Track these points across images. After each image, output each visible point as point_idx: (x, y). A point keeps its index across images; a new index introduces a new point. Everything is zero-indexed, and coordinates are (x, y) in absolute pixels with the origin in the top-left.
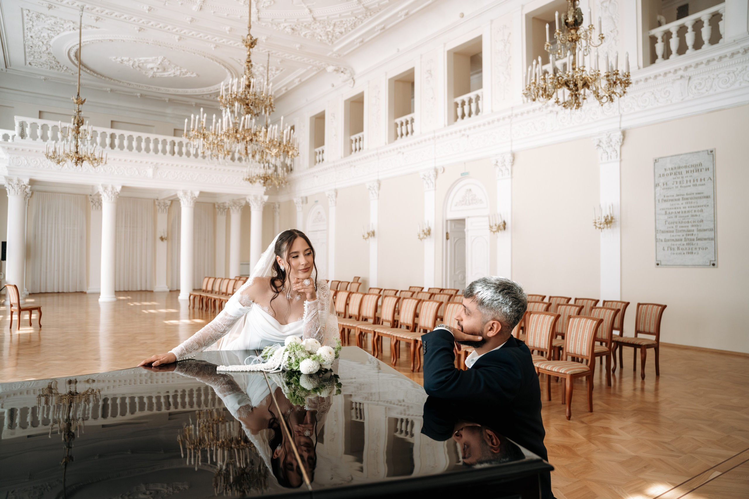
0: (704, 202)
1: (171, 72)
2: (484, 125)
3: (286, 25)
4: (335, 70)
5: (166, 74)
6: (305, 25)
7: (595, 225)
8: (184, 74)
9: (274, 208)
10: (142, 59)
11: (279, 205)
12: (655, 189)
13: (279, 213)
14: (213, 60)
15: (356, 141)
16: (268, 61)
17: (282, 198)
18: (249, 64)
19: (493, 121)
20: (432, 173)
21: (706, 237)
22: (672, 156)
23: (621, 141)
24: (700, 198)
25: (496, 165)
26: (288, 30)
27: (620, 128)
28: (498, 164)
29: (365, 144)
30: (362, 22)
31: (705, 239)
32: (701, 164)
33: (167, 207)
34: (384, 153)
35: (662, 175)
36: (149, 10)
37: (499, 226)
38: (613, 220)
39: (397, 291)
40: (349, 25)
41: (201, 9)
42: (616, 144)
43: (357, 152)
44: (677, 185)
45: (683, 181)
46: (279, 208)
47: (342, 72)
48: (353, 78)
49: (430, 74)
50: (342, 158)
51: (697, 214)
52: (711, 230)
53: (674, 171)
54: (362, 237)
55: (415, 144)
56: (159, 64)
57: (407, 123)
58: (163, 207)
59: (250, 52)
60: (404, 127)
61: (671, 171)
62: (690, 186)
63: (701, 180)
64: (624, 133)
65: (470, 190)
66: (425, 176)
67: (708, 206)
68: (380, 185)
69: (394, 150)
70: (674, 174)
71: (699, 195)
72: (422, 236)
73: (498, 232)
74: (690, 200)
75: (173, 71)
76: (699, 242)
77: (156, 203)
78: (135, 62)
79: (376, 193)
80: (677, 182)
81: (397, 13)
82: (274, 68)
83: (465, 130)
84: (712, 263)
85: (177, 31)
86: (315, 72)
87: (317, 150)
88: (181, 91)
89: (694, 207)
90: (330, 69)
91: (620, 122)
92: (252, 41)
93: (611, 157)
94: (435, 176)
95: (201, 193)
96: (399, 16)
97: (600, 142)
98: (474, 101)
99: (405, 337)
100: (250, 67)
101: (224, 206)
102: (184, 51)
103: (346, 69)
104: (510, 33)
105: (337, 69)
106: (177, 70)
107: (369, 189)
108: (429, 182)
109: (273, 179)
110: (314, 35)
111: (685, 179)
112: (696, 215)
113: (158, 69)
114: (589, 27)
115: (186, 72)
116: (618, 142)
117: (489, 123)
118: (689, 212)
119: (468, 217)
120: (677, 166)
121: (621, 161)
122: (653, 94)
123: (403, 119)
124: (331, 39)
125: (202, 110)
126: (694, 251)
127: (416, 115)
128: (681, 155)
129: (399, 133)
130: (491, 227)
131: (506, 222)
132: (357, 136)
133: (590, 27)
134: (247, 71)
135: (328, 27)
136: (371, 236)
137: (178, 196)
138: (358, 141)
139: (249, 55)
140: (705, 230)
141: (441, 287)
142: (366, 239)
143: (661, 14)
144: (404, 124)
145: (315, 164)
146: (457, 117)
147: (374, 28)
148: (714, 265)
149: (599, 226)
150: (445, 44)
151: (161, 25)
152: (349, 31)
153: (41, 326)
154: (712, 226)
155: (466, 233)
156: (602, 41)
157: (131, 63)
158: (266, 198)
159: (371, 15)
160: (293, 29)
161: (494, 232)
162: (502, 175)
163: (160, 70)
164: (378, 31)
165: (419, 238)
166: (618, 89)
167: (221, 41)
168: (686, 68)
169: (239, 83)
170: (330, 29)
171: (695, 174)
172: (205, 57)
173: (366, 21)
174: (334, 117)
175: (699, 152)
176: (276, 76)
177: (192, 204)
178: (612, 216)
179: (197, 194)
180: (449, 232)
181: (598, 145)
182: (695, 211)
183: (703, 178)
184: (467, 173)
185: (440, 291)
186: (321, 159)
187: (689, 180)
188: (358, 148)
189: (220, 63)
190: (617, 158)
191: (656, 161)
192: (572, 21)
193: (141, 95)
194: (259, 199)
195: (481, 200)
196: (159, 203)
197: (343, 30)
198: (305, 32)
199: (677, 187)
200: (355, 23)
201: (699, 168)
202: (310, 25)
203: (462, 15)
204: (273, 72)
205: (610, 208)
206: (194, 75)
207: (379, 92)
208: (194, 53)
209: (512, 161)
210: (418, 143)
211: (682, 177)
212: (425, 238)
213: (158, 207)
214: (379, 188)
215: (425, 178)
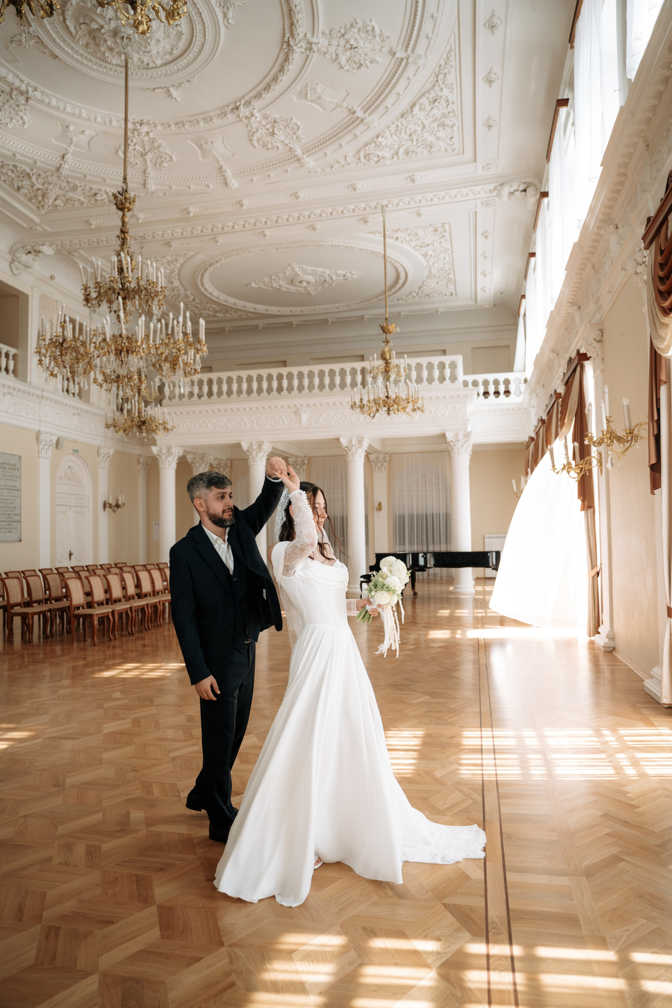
0: (16, 493)
24: (15, 490)
31: (16, 521)
44: (4, 478)
52: (19, 515)
53: (3, 466)
62: (10, 480)
67: (18, 497)
74: (10, 491)
76: (14, 524)
80: (4, 475)
89: (12, 496)
111: (8, 474)
112: (13, 503)
120: (5, 462)
126: (12, 530)
128: (7, 454)
140: (16, 515)
148: (21, 540)
154: (20, 512)
171: (13, 471)
175: (14, 455)
182: (12, 500)
183: (16, 475)
201: (15, 467)
211: (6, 472)
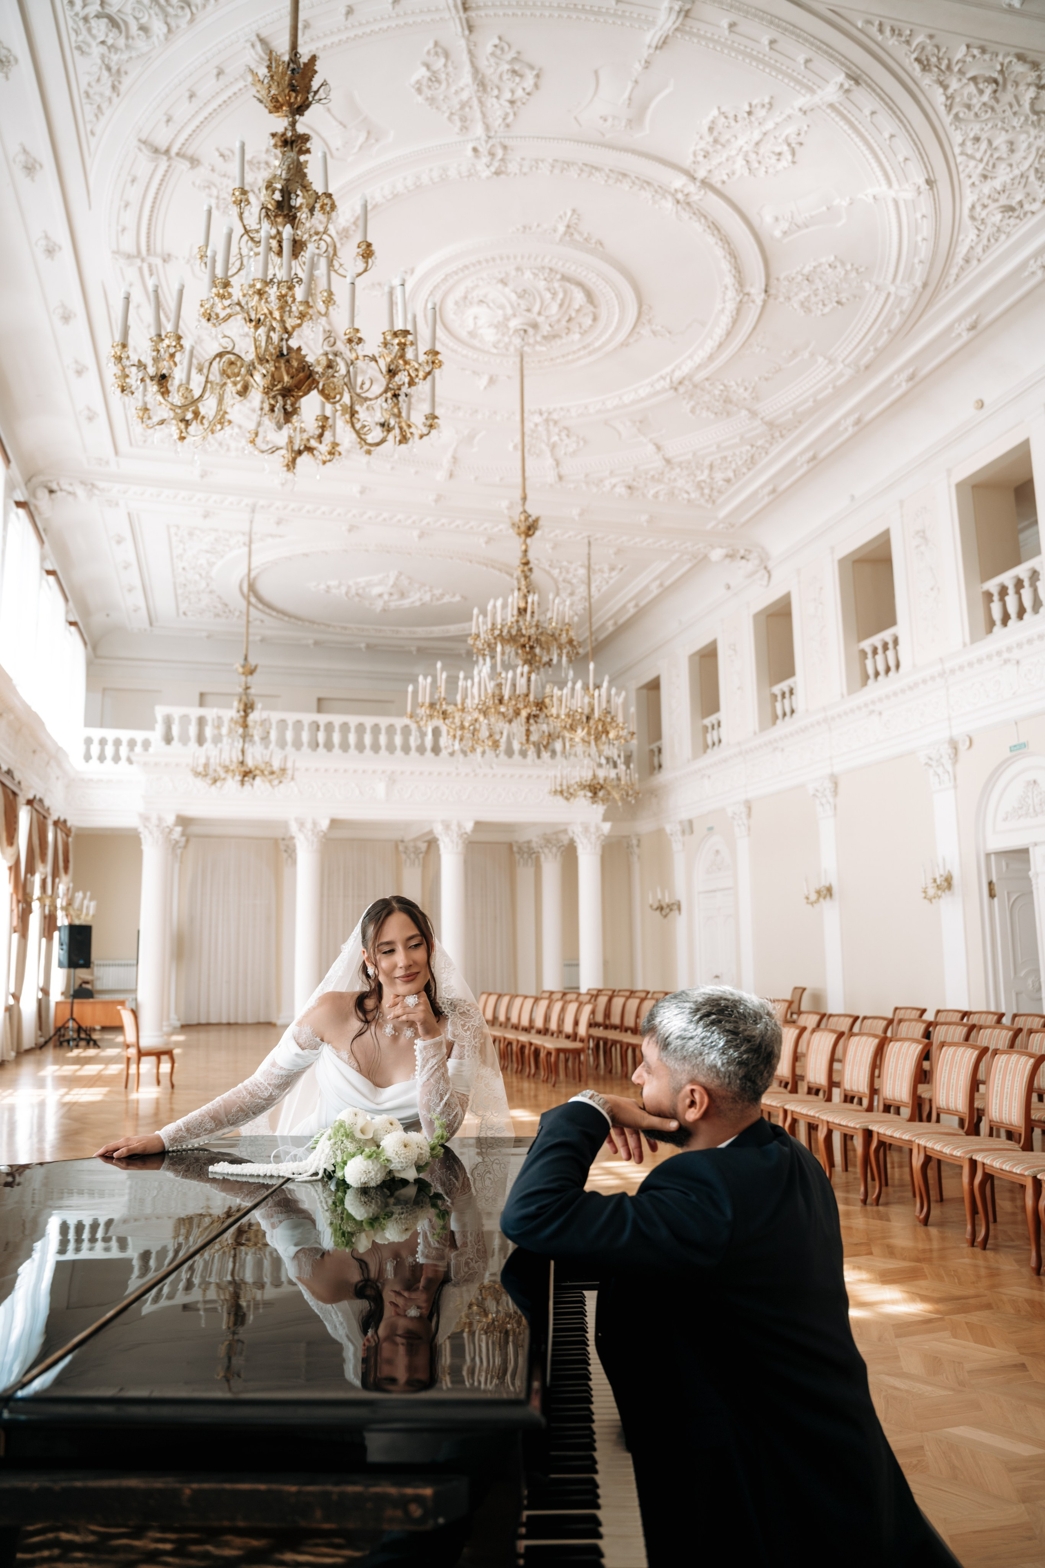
1: (415, 599)
3: (614, 480)
4: (727, 556)
5: (406, 603)
6: (653, 477)
8: (438, 599)
9: (629, 846)
10: (362, 580)
11: (639, 841)
13: (639, 857)
14: (486, 565)
15: (783, 695)
16: (589, 554)
17: (644, 826)
18: (526, 568)
20: (946, 750)
26: (621, 490)
29: (800, 701)
30: (767, 453)
33: (421, 856)
34: (839, 716)
36: (362, 492)
39: (857, 1018)
40: (740, 463)
41: (451, 475)
43: (787, 718)
46: (638, 846)
47: (742, 558)
48: (766, 568)
49: (924, 538)
50: (755, 733)
54: (805, 901)
55: (904, 691)
56: (393, 586)
57: (885, 647)
58: (412, 856)
59: (527, 546)
60: (880, 658)
65: (1036, 782)
66: (930, 759)
68: (836, 784)
69: (859, 708)
72: (931, 892)
75: (418, 595)
77: (401, 848)
78: (349, 587)
79: (829, 802)
81: (837, 423)
82: (606, 568)
83: (1009, 649)
85: (414, 522)
86: (688, 566)
87: (708, 721)
88: (437, 631)
90: (716, 554)
92: (528, 524)
94: (953, 756)
95: (478, 824)
96: (841, 428)
98: (1026, 583)
99: (844, 1123)
100: (528, 574)
101: (530, 848)
102: (431, 556)
103: (750, 552)
105: (731, 552)
106: (425, 592)
107: (814, 795)
108: (940, 770)
109: (609, 788)
110: (673, 494)
113: (391, 594)
115: (442, 595)
119: (1036, 844)
123: (876, 640)
124: (710, 496)
125: (439, 665)
127: (901, 629)
129: (871, 671)
132: (784, 686)
134: (523, 582)
135: (699, 473)
136: (825, 898)
137: (435, 831)
138: (787, 695)
139: (526, 551)
141: (966, 1008)
142: (812, 904)
144: (880, 651)
145: (705, 752)
146: (991, 624)
147: (794, 460)
150: (949, 471)
151: (385, 515)
152: (744, 474)
153: (173, 1086)
155: (1034, 882)
157: (343, 590)
158: (607, 827)
159: (782, 436)
160: (630, 487)
163: (395, 597)
164: (802, 465)
165: (926, 897)
167: (496, 529)
169: (504, 606)
170: (703, 476)
172: (471, 562)
173: (774, 451)
174: (735, 650)
176: (611, 582)
177: (460, 848)
179: (469, 826)
180: (994, 880)
184: (1024, 745)
185: (962, 1019)
186: (716, 740)
188: (788, 710)
189: (500, 570)
193: (368, 647)
194: (592, 829)
196: (406, 848)
197: (730, 474)
198: (656, 490)
200: (752, 457)
202: (662, 473)
203: (981, 404)
204: (606, 575)
206: (457, 598)
207: (821, 588)
208: (451, 558)
210: (911, 688)
212: (940, 897)
213: (404, 856)
214: (835, 792)
215: (930, 762)
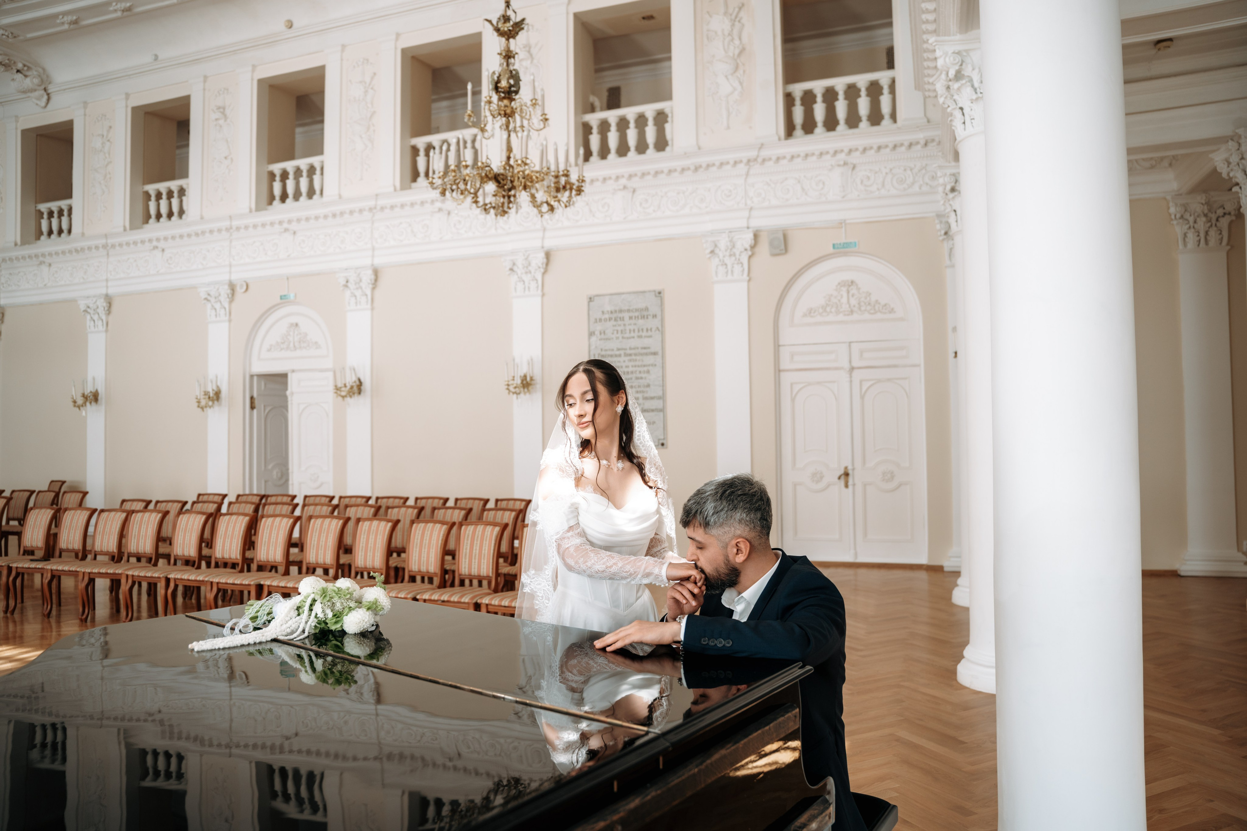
0: (649, 360)
2: (326, 217)
7: (508, 389)
12: (589, 339)
15: (51, 215)
19: (342, 214)
20: (225, 290)
21: (653, 408)
22: (611, 294)
23: (544, 266)
24: (646, 354)
25: (346, 286)
27: (543, 247)
28: (349, 284)
29: (77, 222)
31: (653, 411)
32: (647, 309)
34: (120, 245)
35: (598, 320)
37: (352, 387)
38: (533, 382)
42: (536, 270)
43: (54, 237)
44: (617, 336)
45: (625, 330)
47: (20, 72)
48: (46, 90)
49: (223, 113)
50: (15, 244)
51: (643, 375)
52: (659, 398)
53: (614, 316)
54: (72, 404)
55: (189, 236)
57: (170, 194)
60: (163, 202)
61: (611, 316)
62: (633, 337)
63: (647, 330)
64: (548, 255)
65: (297, 325)
66: (209, 295)
67: (655, 365)
68: (110, 305)
69: (141, 242)
70: (613, 319)
71: (645, 351)
72: (204, 402)
73: (351, 397)
74: (634, 357)
79: (101, 319)
80: (617, 331)
83: (290, 222)
84: (661, 442)
89: (639, 366)
91: (543, 238)
93: (529, 288)
94: (230, 296)
97: (514, 264)
98: (305, 174)
103: (30, 69)
104: (375, 74)
107: (85, 311)
108: (218, 306)
111: (628, 328)
112: (642, 378)
114: (532, 101)
116: (539, 267)
117: (334, 216)
118: (632, 372)
119: (293, 371)
120: (617, 308)
121: (543, 295)
122: (587, 204)
123: (162, 187)
127: (193, 183)
128: (623, 294)
129: (153, 211)
130: (337, 389)
131: (362, 380)
132: (54, 205)
133: (534, 101)
136: (91, 402)
138: (56, 215)
140: (652, 398)
142: (79, 407)
143: (594, 94)
144: (164, 196)
146: (272, 198)
148: (663, 444)
149: (513, 390)
150: (253, 67)
154: (660, 393)
155: (289, 399)
156: (545, 124)
161: (343, 397)
162: (356, 303)
164: (115, 11)
165: (198, 407)
166: (565, 196)
168: (630, 177)
171: (641, 322)
175: (644, 292)
178: (531, 375)
180: (255, 395)
181: (511, 270)
182: (640, 372)
183: (649, 328)
184: (292, 296)
187: (632, 329)
188: (55, 230)
190: (537, 290)
191: (591, 299)
192: (505, 87)
195: (316, 343)
199: (617, 338)
201: (645, 313)
203: (290, 25)
205: (529, 364)
207: (110, 127)
209: (373, 281)
210: (197, 235)
211: (624, 325)
212: (210, 407)
214: (109, 311)
215: (209, 298)
